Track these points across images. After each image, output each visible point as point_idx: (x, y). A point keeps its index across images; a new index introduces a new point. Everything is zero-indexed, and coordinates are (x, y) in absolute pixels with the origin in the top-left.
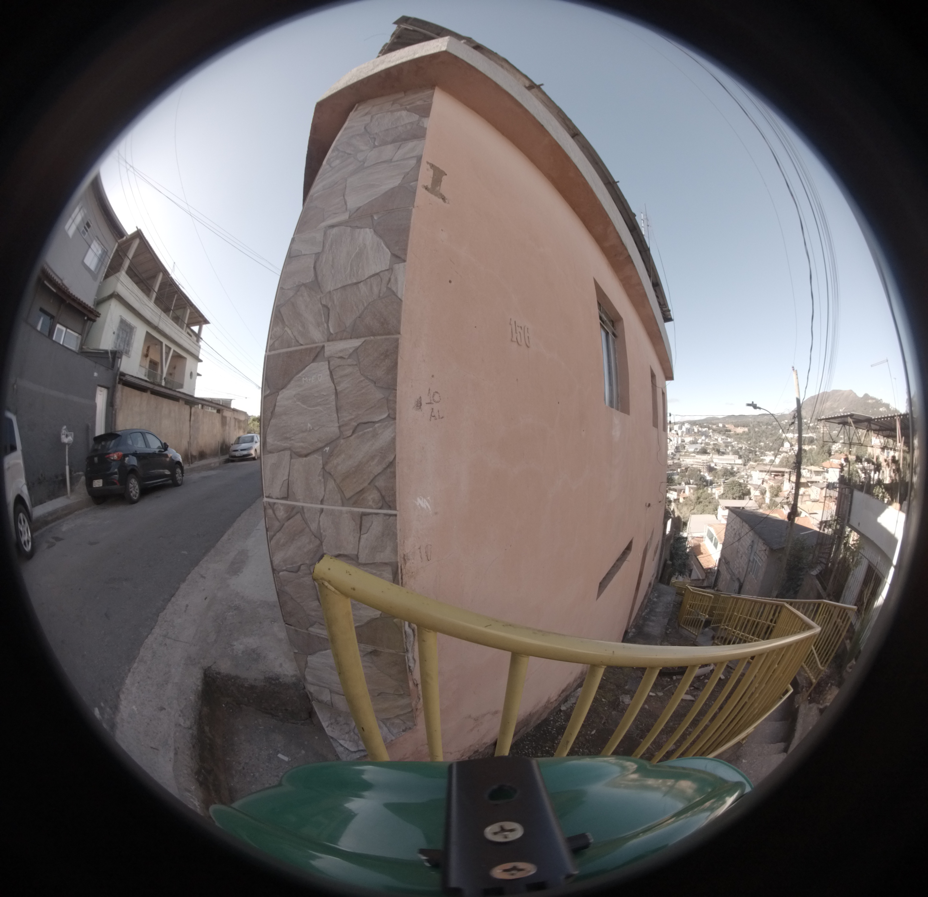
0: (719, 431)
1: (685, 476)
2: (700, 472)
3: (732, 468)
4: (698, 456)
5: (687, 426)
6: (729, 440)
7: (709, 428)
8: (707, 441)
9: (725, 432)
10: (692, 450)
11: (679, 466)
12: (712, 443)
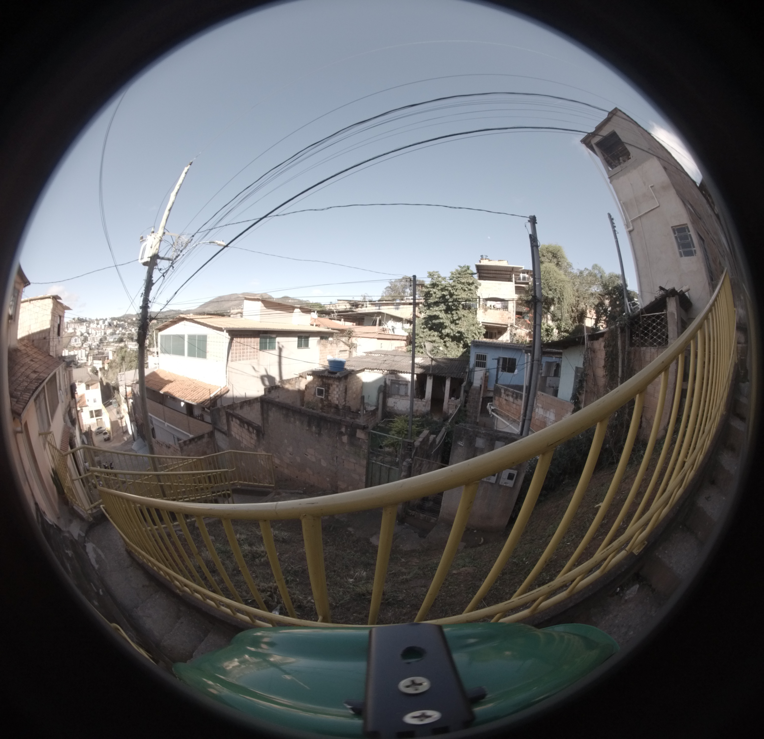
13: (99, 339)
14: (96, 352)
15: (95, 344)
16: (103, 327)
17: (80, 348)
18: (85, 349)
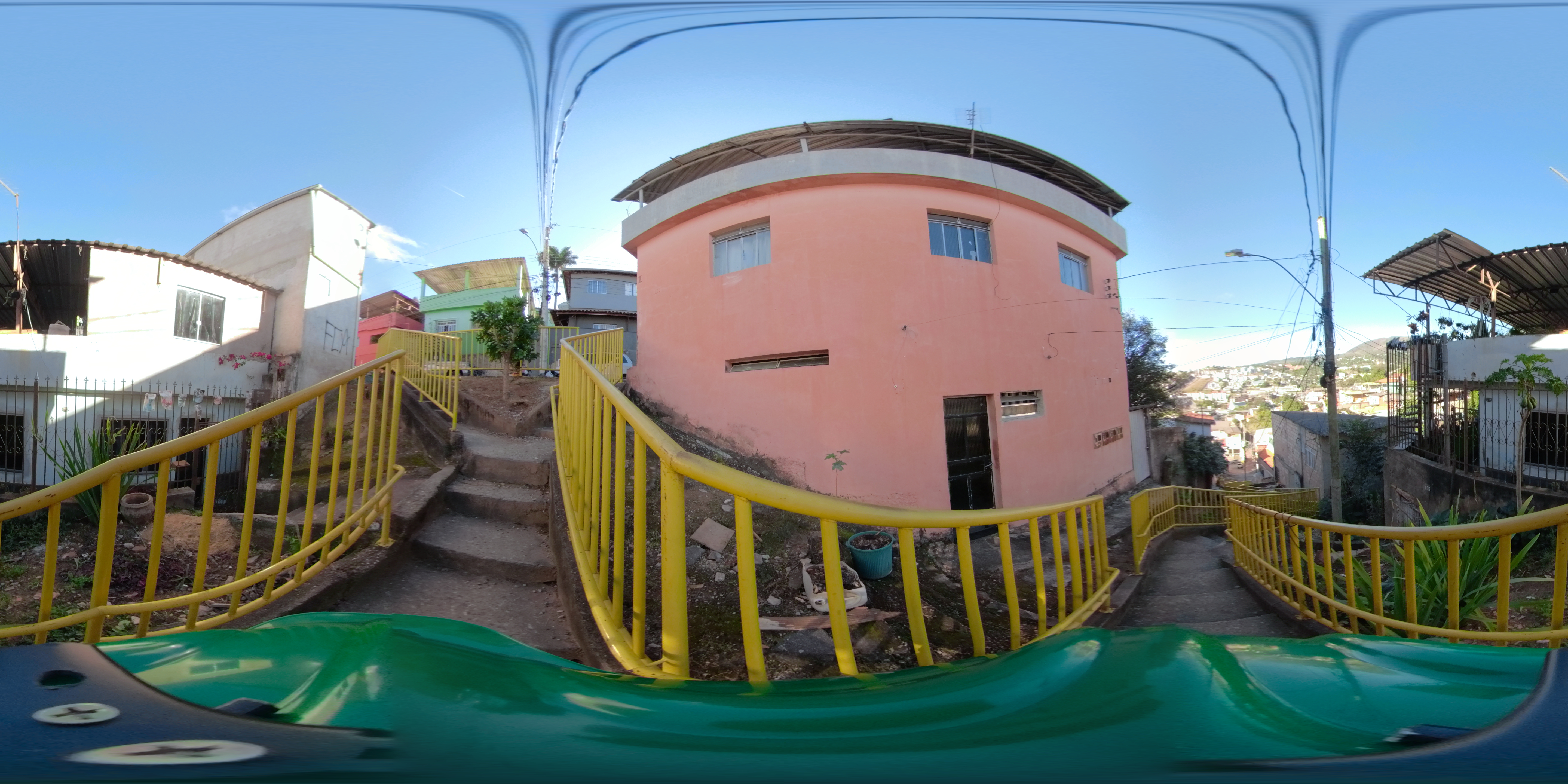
0: (1279, 370)
1: (1252, 404)
2: (1265, 399)
3: (1292, 394)
4: (1261, 389)
5: (1253, 368)
6: (1288, 375)
7: (1270, 368)
8: (1269, 377)
9: (1284, 369)
10: (1257, 385)
11: (1247, 397)
12: (1273, 378)
13: (1242, 383)
14: (1239, 395)
15: (1236, 389)
16: (1246, 373)
17: (1219, 391)
18: (1225, 392)
